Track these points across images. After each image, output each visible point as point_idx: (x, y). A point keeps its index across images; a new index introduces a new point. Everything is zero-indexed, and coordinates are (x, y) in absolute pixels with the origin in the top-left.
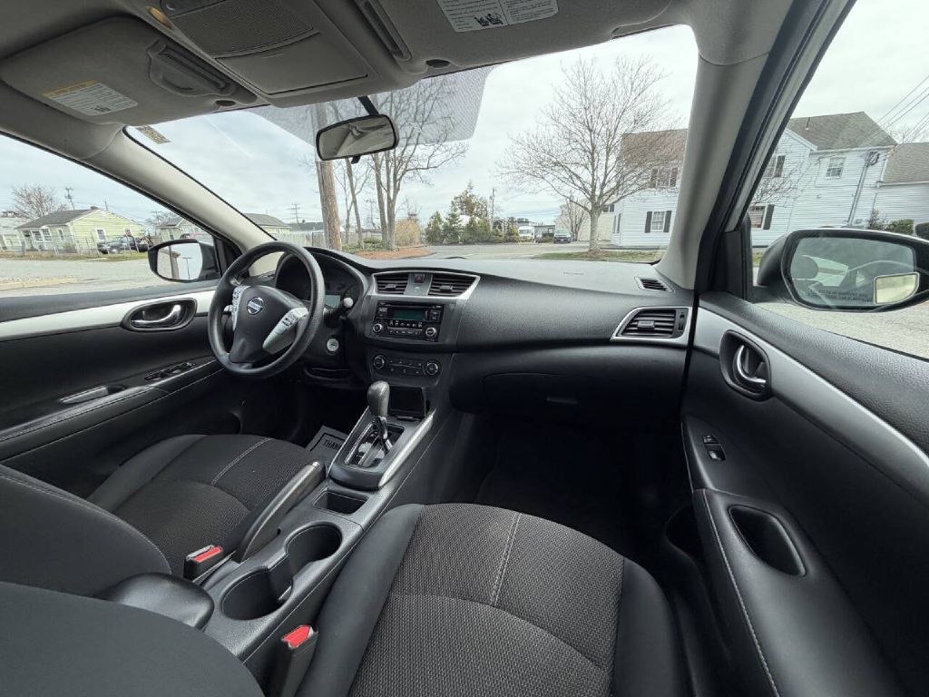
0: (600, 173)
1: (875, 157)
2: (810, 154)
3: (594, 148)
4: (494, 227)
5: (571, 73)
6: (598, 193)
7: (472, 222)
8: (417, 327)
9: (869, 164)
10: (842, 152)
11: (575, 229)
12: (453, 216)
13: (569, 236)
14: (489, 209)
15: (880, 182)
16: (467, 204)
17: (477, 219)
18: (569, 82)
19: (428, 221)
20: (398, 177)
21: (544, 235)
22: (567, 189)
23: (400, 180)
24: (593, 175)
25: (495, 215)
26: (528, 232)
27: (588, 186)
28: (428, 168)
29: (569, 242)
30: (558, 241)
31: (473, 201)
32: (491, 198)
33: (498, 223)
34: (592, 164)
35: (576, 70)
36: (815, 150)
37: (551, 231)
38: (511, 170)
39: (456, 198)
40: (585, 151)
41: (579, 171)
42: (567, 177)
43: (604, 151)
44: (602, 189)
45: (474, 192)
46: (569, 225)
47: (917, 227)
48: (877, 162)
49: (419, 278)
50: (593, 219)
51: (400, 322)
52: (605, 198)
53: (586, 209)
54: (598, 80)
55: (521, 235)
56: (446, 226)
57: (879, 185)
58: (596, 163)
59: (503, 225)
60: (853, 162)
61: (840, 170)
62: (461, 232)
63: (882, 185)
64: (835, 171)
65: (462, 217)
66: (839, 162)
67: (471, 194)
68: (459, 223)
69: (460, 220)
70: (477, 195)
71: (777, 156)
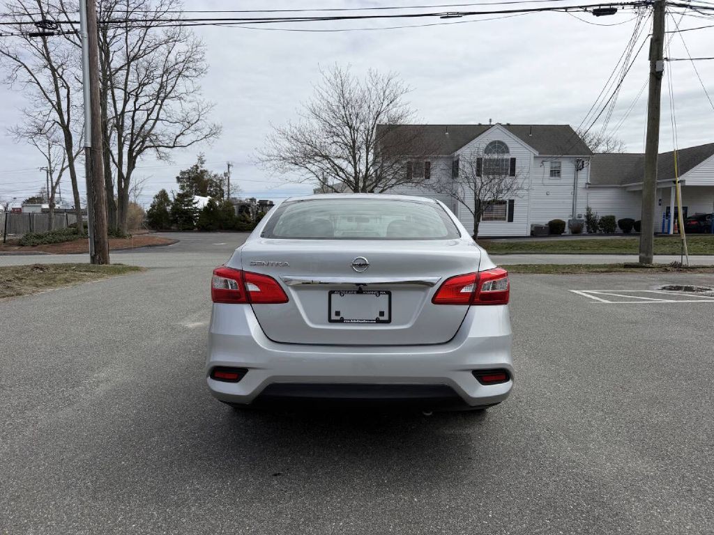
0: (362, 167)
1: (581, 164)
2: (535, 158)
3: (354, 142)
4: (240, 211)
5: (328, 74)
7: (211, 204)
9: (578, 169)
10: (558, 158)
12: (183, 196)
14: (225, 188)
15: (588, 184)
16: (197, 181)
17: (216, 201)
18: (327, 82)
19: (151, 201)
20: (134, 154)
23: (135, 158)
24: (355, 168)
25: (232, 196)
27: (352, 179)
28: (174, 146)
31: (206, 178)
32: (226, 175)
34: (354, 158)
35: (334, 73)
36: (538, 155)
39: (183, 173)
40: (346, 145)
41: (343, 164)
42: (329, 166)
43: (364, 147)
44: (364, 182)
45: (205, 167)
47: (619, 221)
48: (583, 167)
54: (353, 85)
56: (175, 208)
57: (587, 186)
58: (357, 157)
59: (250, 210)
60: (567, 167)
61: (559, 172)
62: (197, 216)
63: (590, 186)
64: (555, 173)
65: (197, 198)
66: (557, 165)
67: (202, 169)
68: (194, 206)
69: (194, 201)
70: (209, 170)
71: (510, 157)
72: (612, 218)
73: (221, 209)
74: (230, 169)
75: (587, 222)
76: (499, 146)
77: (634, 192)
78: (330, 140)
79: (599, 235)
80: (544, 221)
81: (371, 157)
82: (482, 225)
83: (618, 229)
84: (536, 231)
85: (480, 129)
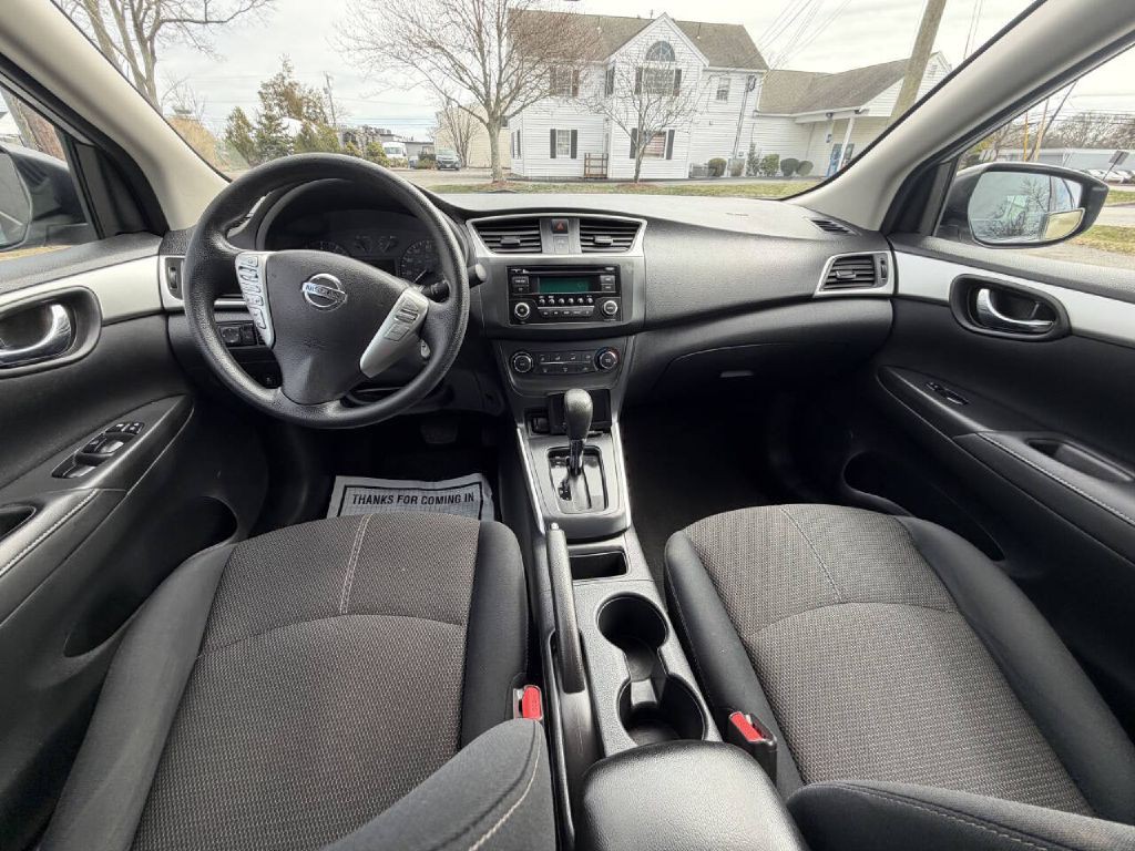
1: (753, 81)
2: (704, 71)
3: (480, 23)
4: (346, 141)
6: (493, 98)
7: (305, 130)
8: (586, 303)
9: (750, 88)
10: (727, 72)
11: (462, 150)
12: (270, 118)
13: (456, 159)
14: (327, 110)
15: (756, 111)
16: (287, 98)
17: (314, 128)
19: (225, 125)
20: (147, 33)
21: (422, 157)
22: (451, 85)
23: (151, 38)
24: (483, 65)
26: (397, 151)
27: (479, 85)
28: (207, 22)
29: (457, 169)
30: (442, 166)
31: (298, 94)
32: (326, 91)
33: (349, 136)
34: (481, 50)
36: (708, 66)
37: (428, 151)
38: (362, 44)
39: (265, 86)
40: (468, 28)
41: (464, 58)
42: (449, 66)
43: (494, 32)
45: (294, 77)
46: (452, 143)
47: (782, 162)
48: (754, 88)
49: (560, 227)
50: (492, 135)
51: (557, 297)
52: (503, 105)
53: (482, 120)
55: (390, 156)
56: (260, 135)
57: (756, 114)
58: (486, 49)
59: (357, 139)
60: (737, 84)
61: (727, 92)
62: (291, 147)
63: (759, 115)
64: (722, 94)
65: (286, 121)
66: (726, 83)
67: (291, 80)
68: (284, 132)
69: (283, 126)
70: (301, 83)
71: (673, 68)
72: (778, 156)
73: (320, 137)
74: (330, 82)
75: (749, 163)
76: (662, 50)
77: (802, 124)
78: (445, 19)
79: (760, 178)
80: (703, 161)
81: (504, 51)
82: (645, 162)
83: (780, 173)
84: (695, 173)
85: (639, 25)
